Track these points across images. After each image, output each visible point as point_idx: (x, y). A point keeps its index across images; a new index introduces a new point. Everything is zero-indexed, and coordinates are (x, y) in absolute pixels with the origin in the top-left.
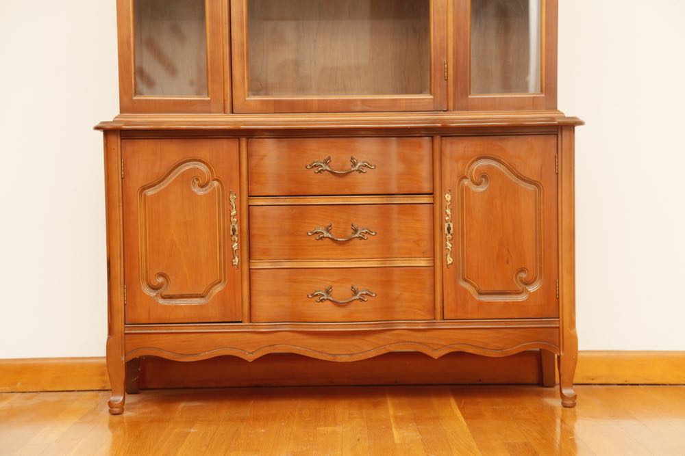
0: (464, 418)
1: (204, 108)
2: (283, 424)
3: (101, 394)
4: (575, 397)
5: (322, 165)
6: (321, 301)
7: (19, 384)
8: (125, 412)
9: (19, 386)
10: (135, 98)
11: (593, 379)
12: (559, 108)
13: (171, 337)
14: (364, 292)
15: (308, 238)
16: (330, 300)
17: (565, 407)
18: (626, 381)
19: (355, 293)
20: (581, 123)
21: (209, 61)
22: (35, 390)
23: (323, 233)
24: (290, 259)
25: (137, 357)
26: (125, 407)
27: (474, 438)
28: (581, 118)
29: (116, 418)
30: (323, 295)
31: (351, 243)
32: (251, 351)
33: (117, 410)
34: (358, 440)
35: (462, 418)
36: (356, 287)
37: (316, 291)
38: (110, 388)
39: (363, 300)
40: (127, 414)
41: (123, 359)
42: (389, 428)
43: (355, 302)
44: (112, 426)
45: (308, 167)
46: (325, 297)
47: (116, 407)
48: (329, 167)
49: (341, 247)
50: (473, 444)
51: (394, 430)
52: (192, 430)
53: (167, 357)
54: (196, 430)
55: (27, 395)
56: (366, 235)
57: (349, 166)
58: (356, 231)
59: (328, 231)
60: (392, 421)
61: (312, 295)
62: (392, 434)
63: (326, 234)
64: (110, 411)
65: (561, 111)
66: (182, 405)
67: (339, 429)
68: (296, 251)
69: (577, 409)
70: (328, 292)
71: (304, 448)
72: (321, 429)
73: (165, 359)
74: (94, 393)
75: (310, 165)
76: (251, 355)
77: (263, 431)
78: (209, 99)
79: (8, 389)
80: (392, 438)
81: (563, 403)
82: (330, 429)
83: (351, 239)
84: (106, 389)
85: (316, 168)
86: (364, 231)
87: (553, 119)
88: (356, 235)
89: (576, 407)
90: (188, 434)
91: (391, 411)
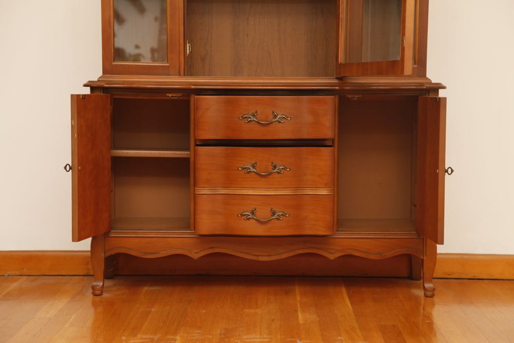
0: (351, 304)
1: (164, 71)
2: (219, 306)
3: (86, 278)
4: (434, 289)
5: (251, 117)
6: (248, 219)
7: (25, 269)
8: (104, 293)
9: (25, 271)
10: (114, 63)
11: (449, 275)
12: (427, 76)
13: (138, 240)
14: (280, 214)
15: (239, 172)
16: (255, 219)
17: (427, 297)
18: (474, 276)
19: (274, 214)
20: (444, 88)
21: (169, 38)
22: (37, 274)
23: (250, 169)
24: (225, 187)
25: (113, 254)
26: (104, 290)
27: (357, 321)
28: (444, 84)
29: (98, 298)
30: (249, 215)
31: (271, 176)
32: (196, 252)
33: (98, 292)
34: (273, 320)
35: (349, 305)
36: (274, 209)
37: (244, 212)
38: (92, 273)
39: (279, 219)
40: (105, 295)
41: (103, 255)
42: (296, 311)
43: (273, 221)
44: (94, 304)
45: (240, 118)
46: (251, 216)
47: (98, 290)
48: (256, 118)
49: (263, 179)
50: (356, 325)
51: (299, 313)
52: (153, 310)
53: (135, 255)
54: (156, 310)
55: (32, 278)
56: (282, 170)
57: (271, 118)
58: (275, 167)
59: (254, 167)
60: (298, 305)
61: (241, 215)
62: (298, 316)
63: (252, 169)
64: (93, 293)
65: (429, 78)
66: (146, 289)
67: (259, 311)
68: (229, 182)
69: (436, 299)
70: (253, 213)
71: (233, 326)
72: (246, 311)
73: (133, 256)
74: (81, 277)
75: (242, 117)
76: (196, 254)
77: (204, 311)
78: (168, 65)
79: (18, 273)
80: (297, 319)
81: (425, 294)
82: (252, 311)
83: (271, 174)
84: (89, 274)
85: (246, 119)
86: (281, 167)
87: (422, 84)
88: (275, 171)
89: (435, 297)
90: (150, 312)
91: (298, 298)
